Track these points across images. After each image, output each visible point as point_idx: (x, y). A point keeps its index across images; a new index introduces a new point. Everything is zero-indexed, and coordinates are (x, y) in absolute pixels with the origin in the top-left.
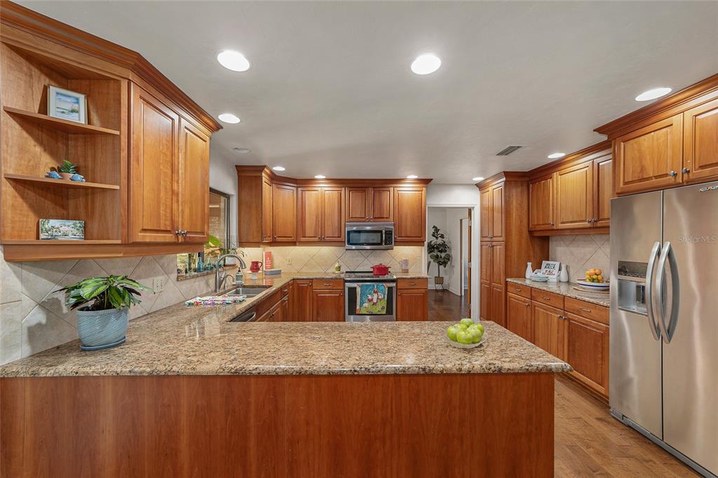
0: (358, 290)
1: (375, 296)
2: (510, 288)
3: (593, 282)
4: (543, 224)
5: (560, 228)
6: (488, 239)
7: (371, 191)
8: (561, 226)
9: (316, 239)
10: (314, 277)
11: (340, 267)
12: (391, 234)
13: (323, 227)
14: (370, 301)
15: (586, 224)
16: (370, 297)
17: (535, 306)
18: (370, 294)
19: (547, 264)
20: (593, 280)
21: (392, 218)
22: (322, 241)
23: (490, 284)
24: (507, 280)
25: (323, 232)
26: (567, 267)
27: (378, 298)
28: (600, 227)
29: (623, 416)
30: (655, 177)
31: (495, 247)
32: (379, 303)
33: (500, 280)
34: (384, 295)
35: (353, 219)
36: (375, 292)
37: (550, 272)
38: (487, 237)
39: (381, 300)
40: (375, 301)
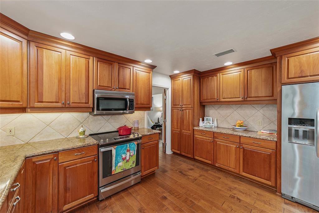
0: (114, 152)
1: (128, 154)
2: (195, 133)
3: (241, 127)
4: (210, 99)
5: (222, 101)
6: (179, 106)
7: (116, 66)
8: (222, 100)
9: (59, 105)
10: (60, 148)
11: (84, 131)
12: (133, 102)
13: (67, 92)
14: (124, 159)
15: (240, 99)
16: (124, 156)
17: (217, 142)
18: (124, 153)
19: (207, 119)
20: (241, 126)
21: (131, 89)
22: (66, 107)
23: (181, 131)
24: (194, 128)
25: (67, 98)
26: (217, 120)
27: (130, 156)
28: (248, 101)
29: (292, 197)
30: (310, 76)
31: (184, 111)
32: (131, 159)
33: (189, 128)
34: (134, 151)
35: (101, 87)
36: (128, 151)
37: (208, 122)
38: (179, 105)
39: (132, 156)
40: (128, 158)
